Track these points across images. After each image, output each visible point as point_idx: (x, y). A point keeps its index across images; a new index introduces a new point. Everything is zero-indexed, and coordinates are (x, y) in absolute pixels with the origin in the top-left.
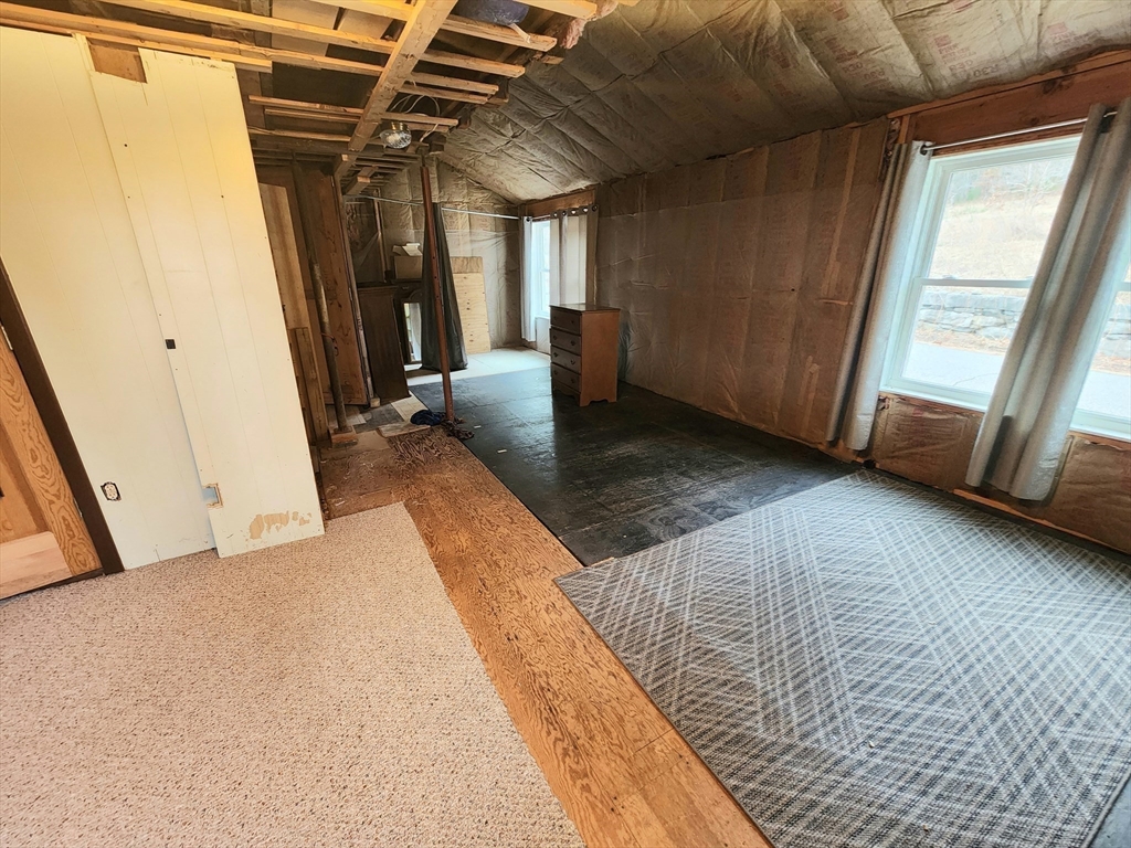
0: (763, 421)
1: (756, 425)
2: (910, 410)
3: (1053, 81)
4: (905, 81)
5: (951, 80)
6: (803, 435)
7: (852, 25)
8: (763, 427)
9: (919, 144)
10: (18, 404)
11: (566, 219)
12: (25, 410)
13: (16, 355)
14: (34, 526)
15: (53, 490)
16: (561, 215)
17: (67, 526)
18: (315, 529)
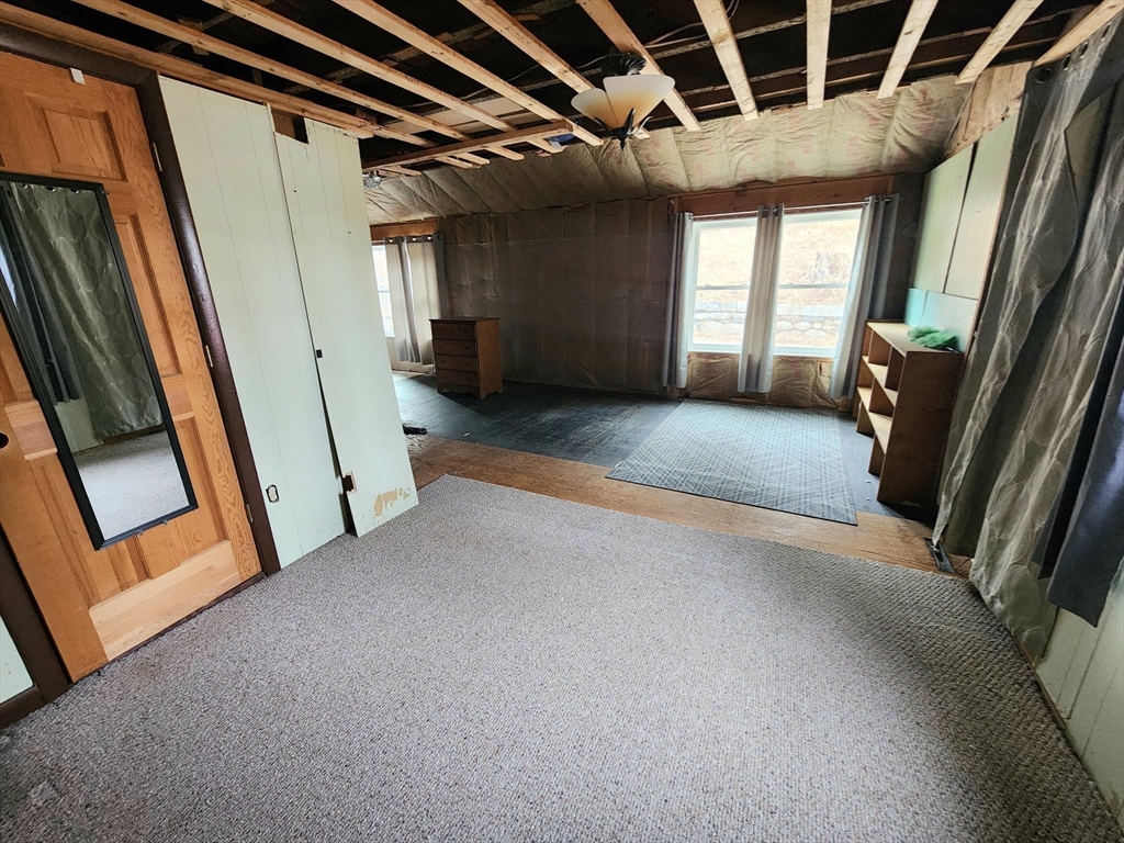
3: (740, 191)
4: (679, 180)
5: (700, 184)
6: (645, 388)
7: (661, 151)
8: (616, 390)
9: (687, 214)
10: (210, 419)
11: (405, 245)
12: (215, 423)
13: (213, 372)
14: (216, 537)
15: (231, 499)
16: (398, 241)
17: (240, 532)
18: (413, 500)
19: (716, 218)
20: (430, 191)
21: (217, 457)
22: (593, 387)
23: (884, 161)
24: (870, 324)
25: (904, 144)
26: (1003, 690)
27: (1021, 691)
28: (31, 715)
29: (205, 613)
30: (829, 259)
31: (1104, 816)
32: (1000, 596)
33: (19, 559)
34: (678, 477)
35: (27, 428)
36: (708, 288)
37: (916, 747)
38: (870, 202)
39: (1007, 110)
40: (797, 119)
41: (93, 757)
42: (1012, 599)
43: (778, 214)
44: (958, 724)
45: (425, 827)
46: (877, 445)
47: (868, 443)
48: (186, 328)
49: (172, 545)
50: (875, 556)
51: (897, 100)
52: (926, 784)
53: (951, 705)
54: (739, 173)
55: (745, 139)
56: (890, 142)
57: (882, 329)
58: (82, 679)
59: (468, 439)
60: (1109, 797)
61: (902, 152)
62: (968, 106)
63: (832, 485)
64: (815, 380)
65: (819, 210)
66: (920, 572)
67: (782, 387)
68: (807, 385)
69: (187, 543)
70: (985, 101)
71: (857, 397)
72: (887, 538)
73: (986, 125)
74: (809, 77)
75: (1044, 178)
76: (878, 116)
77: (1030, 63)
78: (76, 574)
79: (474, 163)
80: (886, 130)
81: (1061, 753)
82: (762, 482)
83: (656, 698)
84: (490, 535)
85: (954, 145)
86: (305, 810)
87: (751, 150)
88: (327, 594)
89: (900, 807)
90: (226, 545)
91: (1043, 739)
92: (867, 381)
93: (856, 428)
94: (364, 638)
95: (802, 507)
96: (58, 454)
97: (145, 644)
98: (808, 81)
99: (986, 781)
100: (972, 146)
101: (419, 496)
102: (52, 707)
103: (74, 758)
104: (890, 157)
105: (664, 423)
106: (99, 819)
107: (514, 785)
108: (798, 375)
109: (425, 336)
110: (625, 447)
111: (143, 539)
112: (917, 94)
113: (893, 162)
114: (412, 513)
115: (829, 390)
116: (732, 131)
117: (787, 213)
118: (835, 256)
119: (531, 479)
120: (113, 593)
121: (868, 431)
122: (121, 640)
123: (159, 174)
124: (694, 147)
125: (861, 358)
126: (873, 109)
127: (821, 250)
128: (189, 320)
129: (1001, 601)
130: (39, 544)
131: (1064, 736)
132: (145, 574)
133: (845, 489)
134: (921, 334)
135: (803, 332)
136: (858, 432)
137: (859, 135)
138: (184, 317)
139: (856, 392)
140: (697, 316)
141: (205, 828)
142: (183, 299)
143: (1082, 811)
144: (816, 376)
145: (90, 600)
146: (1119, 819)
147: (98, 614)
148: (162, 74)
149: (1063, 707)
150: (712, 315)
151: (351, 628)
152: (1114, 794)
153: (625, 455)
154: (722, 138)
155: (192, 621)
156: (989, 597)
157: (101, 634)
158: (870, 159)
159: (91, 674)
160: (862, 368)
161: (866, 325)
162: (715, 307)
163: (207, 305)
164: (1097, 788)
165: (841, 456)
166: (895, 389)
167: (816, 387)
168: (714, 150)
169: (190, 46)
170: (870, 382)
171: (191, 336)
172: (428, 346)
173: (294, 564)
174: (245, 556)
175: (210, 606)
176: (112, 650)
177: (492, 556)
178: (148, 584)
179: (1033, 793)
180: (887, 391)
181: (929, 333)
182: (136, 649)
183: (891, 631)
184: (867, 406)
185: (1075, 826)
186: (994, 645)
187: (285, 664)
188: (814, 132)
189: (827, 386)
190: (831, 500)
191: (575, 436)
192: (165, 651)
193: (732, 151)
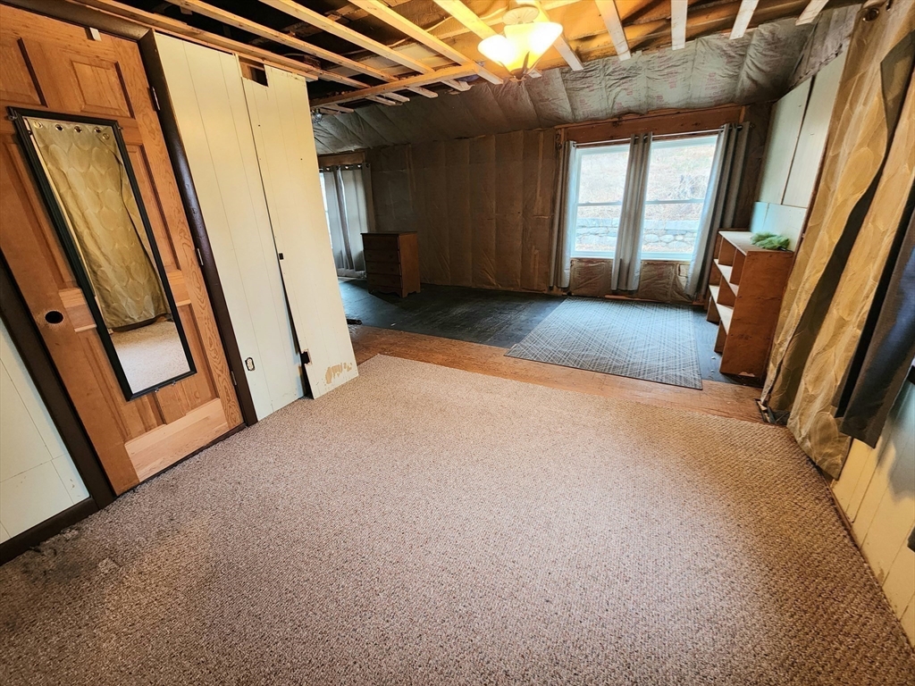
0: (512, 286)
1: (508, 289)
2: (583, 264)
3: (616, 122)
4: (565, 114)
5: (582, 117)
6: (535, 288)
7: (550, 88)
8: (512, 289)
9: (571, 142)
10: (203, 305)
11: (339, 172)
12: (206, 308)
13: (203, 269)
14: (210, 395)
15: (220, 368)
16: (334, 170)
17: (227, 392)
18: (354, 372)
19: (596, 145)
20: (360, 126)
21: (209, 335)
22: (493, 288)
23: (738, 93)
24: (720, 232)
25: (755, 78)
26: (806, 504)
27: (820, 505)
28: (90, 517)
29: (205, 451)
30: (692, 182)
31: (872, 586)
32: (809, 437)
33: (75, 405)
34: (561, 355)
35: (76, 309)
36: (588, 204)
37: (736, 540)
38: (724, 130)
39: (841, 46)
40: (665, 58)
41: (138, 543)
42: (818, 438)
43: (646, 142)
44: (769, 526)
45: (377, 588)
46: (722, 330)
47: (715, 329)
48: (182, 234)
49: (179, 400)
50: (715, 412)
51: (750, 40)
52: (742, 564)
53: (765, 514)
54: (616, 107)
55: (622, 76)
56: (743, 76)
57: (731, 236)
58: (122, 494)
59: (394, 328)
60: (877, 573)
61: (753, 86)
62: (810, 44)
63: (684, 361)
64: (674, 279)
65: (682, 137)
66: (749, 423)
67: (647, 286)
68: (668, 284)
69: (190, 400)
70: (824, 39)
71: (708, 293)
72: (725, 399)
73: (823, 61)
74: (673, 22)
75: (865, 104)
76: (733, 54)
77: (860, 5)
78: (114, 418)
79: (397, 101)
80: (740, 67)
81: (846, 545)
82: (628, 358)
83: (543, 508)
84: (415, 397)
85: (797, 79)
86: (291, 577)
87: (625, 86)
88: (293, 438)
89: (721, 579)
90: (217, 402)
91: (833, 536)
92: (717, 280)
93: (706, 318)
94: (324, 468)
95: (660, 377)
96: (97, 328)
97: (164, 471)
98: (672, 25)
99: (787, 563)
100: (810, 79)
101: (359, 369)
102: (104, 513)
103: (125, 543)
104: (743, 90)
105: (551, 314)
106: (148, 581)
107: (440, 563)
108: (661, 276)
109: (357, 247)
110: (520, 333)
111: (159, 393)
112: (766, 34)
113: (745, 94)
114: (354, 382)
115: (686, 287)
116: (611, 70)
117: (654, 139)
118: (696, 178)
119: (445, 358)
120: (141, 433)
121: (716, 320)
122: (148, 468)
123: (158, 112)
124: (579, 85)
125: (713, 261)
126: (729, 48)
127: (685, 174)
128: (185, 229)
129: (810, 439)
130: (88, 394)
131: (849, 534)
132: (162, 420)
133: (695, 363)
134: (761, 238)
135: (668, 243)
136: (708, 321)
137: (717, 72)
138: (181, 226)
139: (708, 289)
140: (580, 231)
141: (223, 587)
142: (179, 212)
143: (857, 582)
144: (676, 277)
145: (126, 437)
146: (883, 588)
147: (133, 447)
148: (157, 31)
149: (850, 514)
150: (592, 230)
151: (314, 461)
152: (882, 570)
153: (519, 339)
154: (602, 76)
155: (196, 457)
156: (800, 439)
157: (134, 462)
158: (726, 92)
159: (128, 491)
160: (713, 269)
161: (718, 233)
162: (594, 223)
163: (197, 216)
164: (870, 568)
165: (693, 339)
166: (737, 284)
167: (676, 284)
168: (595, 87)
169: (179, 7)
170: (719, 279)
171: (185, 241)
172: (360, 255)
173: (268, 418)
174: (231, 411)
175: (208, 446)
176: (142, 474)
177: (417, 412)
178: (164, 427)
179: (821, 570)
180: (732, 285)
181: (768, 237)
182: (158, 475)
183: (722, 464)
184: (716, 300)
185: (849, 591)
186: (802, 474)
187: (268, 485)
188: (679, 69)
189: (684, 284)
190: (682, 372)
191: (479, 326)
192: (179, 476)
193: (610, 87)
